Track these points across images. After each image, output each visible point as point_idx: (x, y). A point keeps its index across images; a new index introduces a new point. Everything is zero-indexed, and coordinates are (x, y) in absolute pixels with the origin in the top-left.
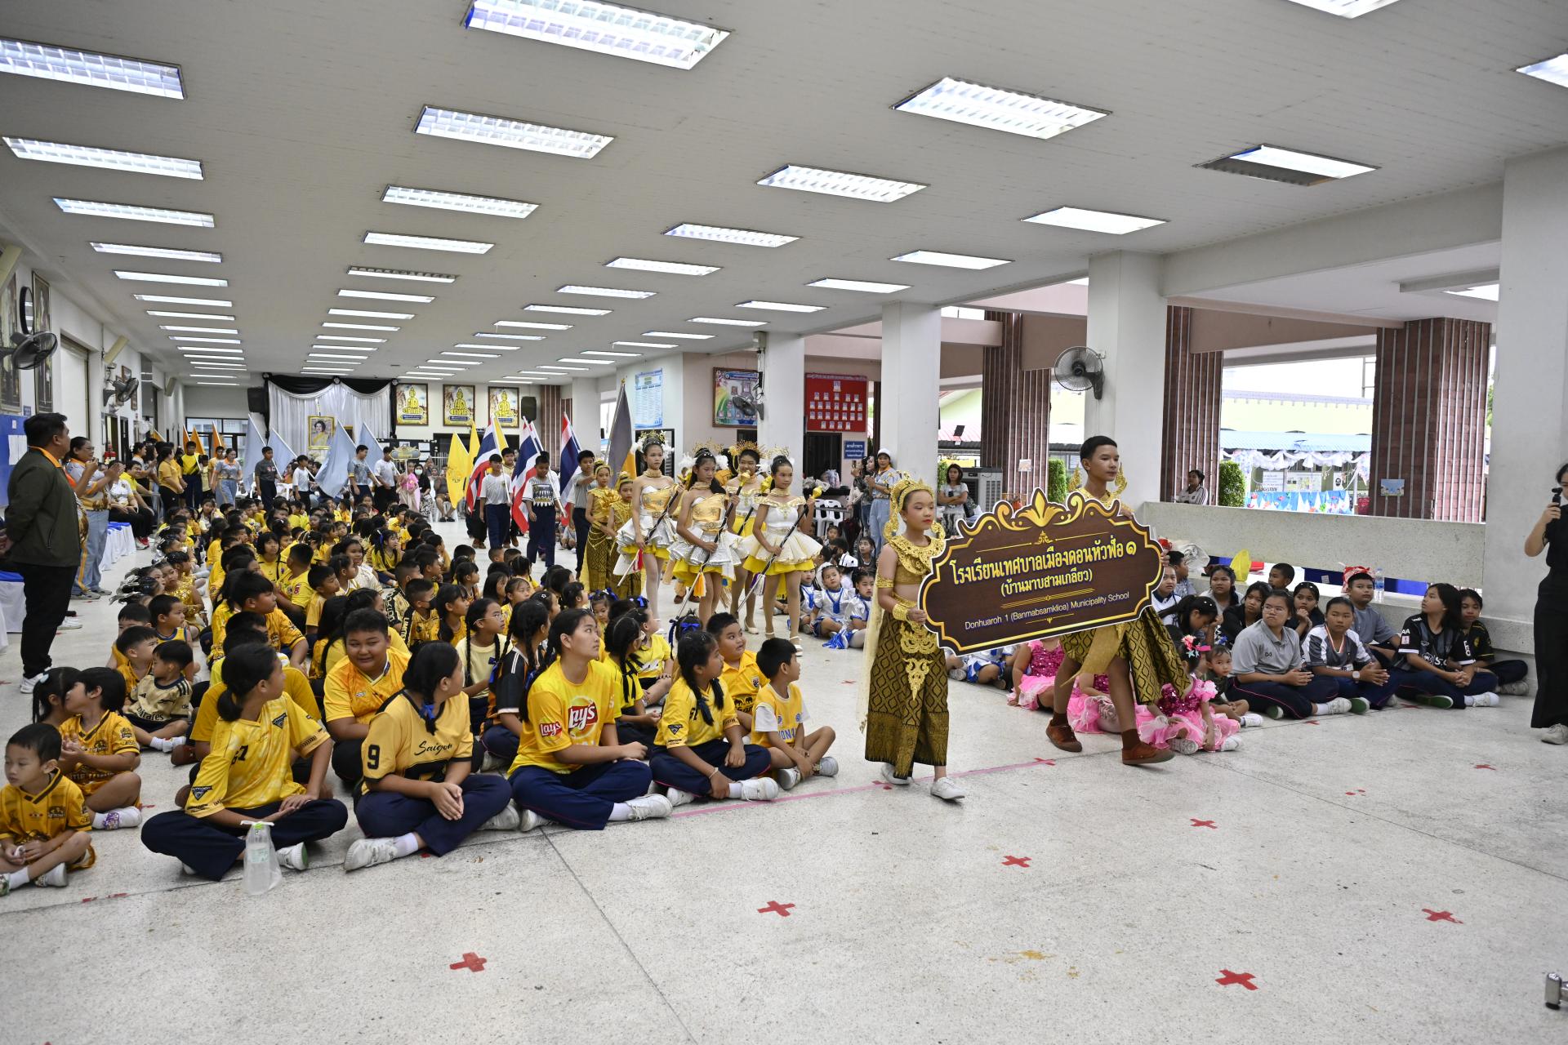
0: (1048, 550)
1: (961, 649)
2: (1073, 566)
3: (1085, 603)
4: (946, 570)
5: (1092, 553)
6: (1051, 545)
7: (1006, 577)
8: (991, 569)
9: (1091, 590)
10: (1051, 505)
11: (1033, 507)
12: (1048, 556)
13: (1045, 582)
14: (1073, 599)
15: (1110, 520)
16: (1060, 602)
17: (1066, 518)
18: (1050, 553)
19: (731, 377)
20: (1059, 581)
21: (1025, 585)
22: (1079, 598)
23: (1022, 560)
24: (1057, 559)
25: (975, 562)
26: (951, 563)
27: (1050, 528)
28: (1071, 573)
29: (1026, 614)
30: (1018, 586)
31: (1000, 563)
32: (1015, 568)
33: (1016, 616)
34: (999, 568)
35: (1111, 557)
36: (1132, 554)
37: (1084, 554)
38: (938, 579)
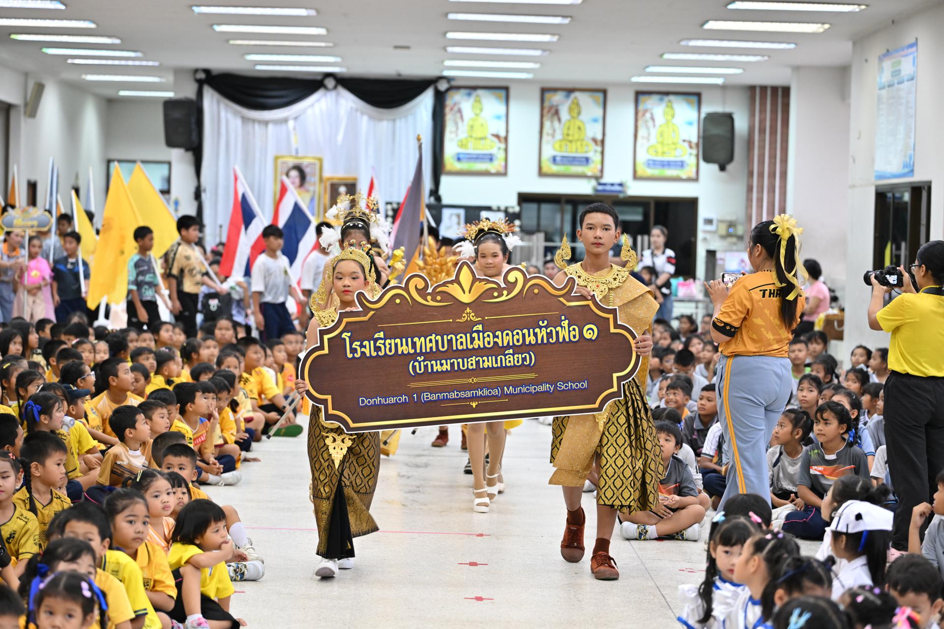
0: (475, 329)
1: (354, 425)
2: (508, 347)
3: (524, 390)
4: (337, 343)
5: (535, 335)
6: (478, 323)
7: (416, 354)
8: (396, 345)
9: (532, 376)
11: (457, 281)
12: (475, 335)
13: (471, 363)
14: (508, 383)
15: (561, 299)
16: (490, 386)
17: (501, 295)
18: (478, 332)
20: (488, 362)
21: (442, 365)
22: (515, 384)
23: (438, 338)
24: (487, 339)
25: (376, 336)
26: (343, 336)
27: (477, 305)
28: (505, 355)
29: (441, 395)
30: (432, 365)
31: (409, 340)
32: (429, 345)
33: (428, 397)
34: (407, 345)
35: (561, 340)
36: (591, 339)
37: (524, 335)
38: (326, 351)
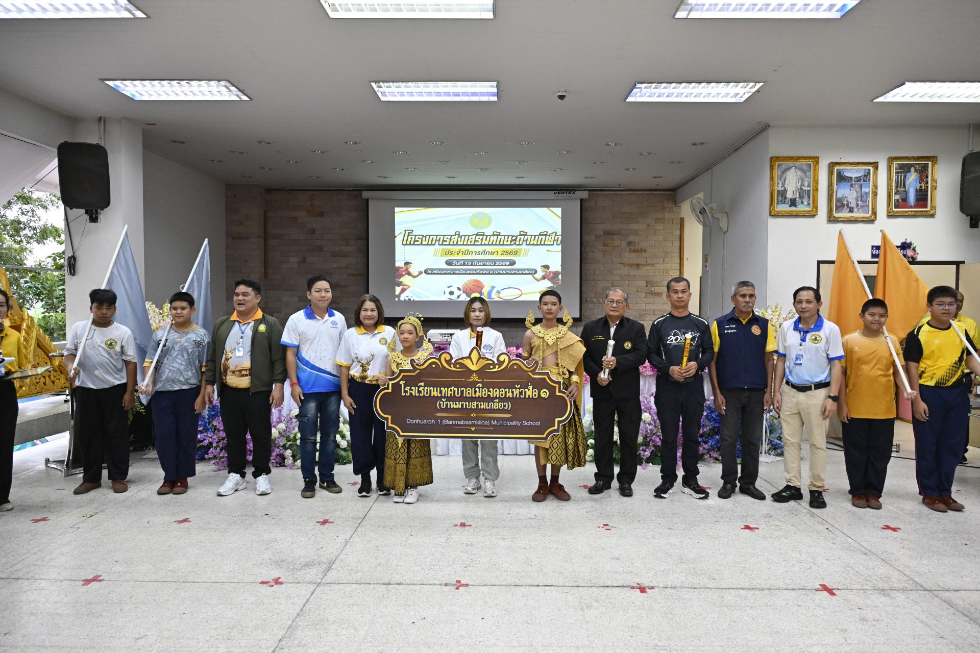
0: (477, 386)
2: (496, 398)
3: (503, 423)
4: (397, 387)
5: (513, 392)
6: (479, 383)
7: (441, 397)
8: (430, 391)
9: (508, 416)
12: (477, 389)
13: (473, 405)
14: (494, 419)
15: (530, 373)
16: (484, 419)
17: (494, 368)
18: (479, 388)
20: (483, 406)
21: (456, 404)
22: (498, 419)
23: (456, 389)
24: (484, 392)
25: (419, 385)
26: (401, 383)
27: (480, 372)
28: (494, 403)
29: (454, 422)
30: (450, 404)
31: (439, 388)
32: (450, 393)
33: (446, 422)
34: (437, 391)
35: (527, 397)
36: (544, 398)
37: (506, 392)
38: (390, 390)
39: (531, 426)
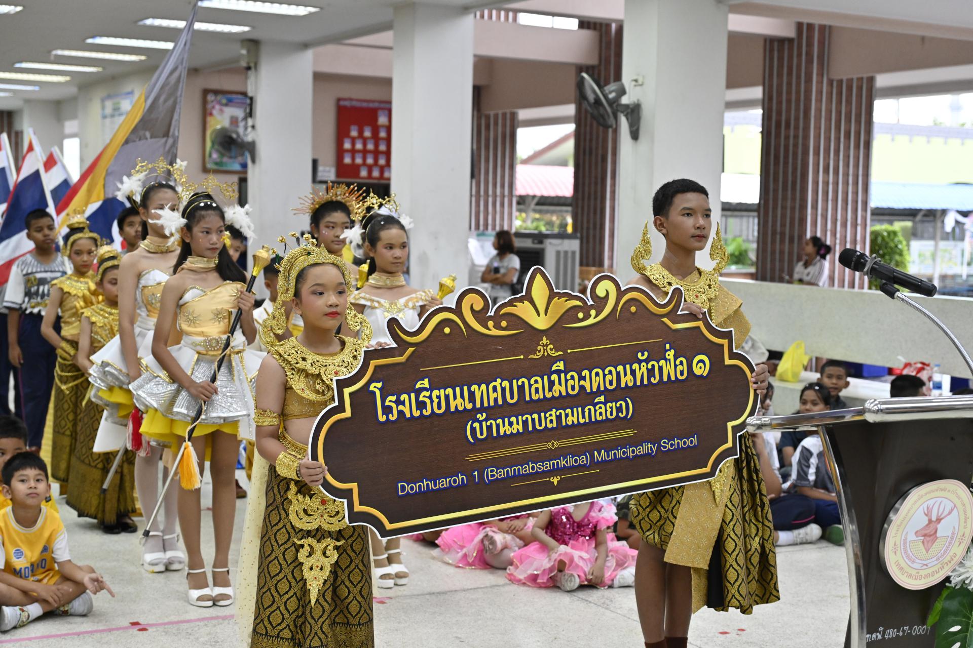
0: (554, 368)
1: (389, 526)
2: (599, 393)
3: (620, 454)
4: (363, 400)
5: (633, 372)
6: (558, 359)
7: (475, 410)
8: (447, 397)
9: (629, 433)
10: (561, 295)
11: (528, 297)
12: (554, 377)
13: (550, 419)
14: (598, 446)
15: (665, 320)
16: (576, 451)
17: (587, 317)
18: (558, 372)
19: (229, 103)
20: (572, 417)
21: (511, 424)
22: (609, 446)
23: (506, 383)
24: (571, 382)
25: (418, 386)
26: (372, 388)
27: (557, 332)
28: (595, 405)
29: (511, 471)
30: (498, 426)
31: (465, 388)
32: (493, 396)
33: (493, 473)
34: (462, 397)
35: (665, 379)
36: (702, 375)
37: (618, 374)
38: (348, 413)
39: (679, 449)
